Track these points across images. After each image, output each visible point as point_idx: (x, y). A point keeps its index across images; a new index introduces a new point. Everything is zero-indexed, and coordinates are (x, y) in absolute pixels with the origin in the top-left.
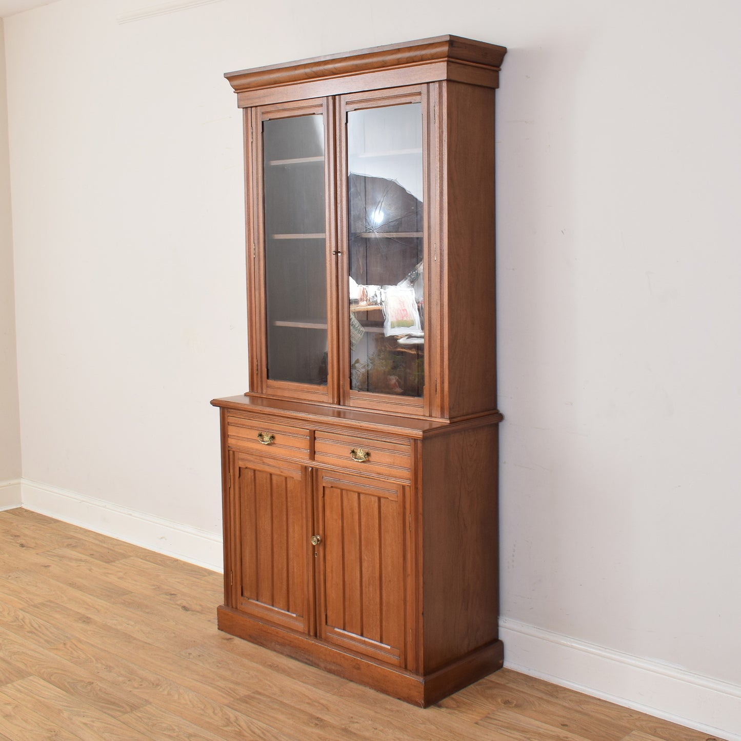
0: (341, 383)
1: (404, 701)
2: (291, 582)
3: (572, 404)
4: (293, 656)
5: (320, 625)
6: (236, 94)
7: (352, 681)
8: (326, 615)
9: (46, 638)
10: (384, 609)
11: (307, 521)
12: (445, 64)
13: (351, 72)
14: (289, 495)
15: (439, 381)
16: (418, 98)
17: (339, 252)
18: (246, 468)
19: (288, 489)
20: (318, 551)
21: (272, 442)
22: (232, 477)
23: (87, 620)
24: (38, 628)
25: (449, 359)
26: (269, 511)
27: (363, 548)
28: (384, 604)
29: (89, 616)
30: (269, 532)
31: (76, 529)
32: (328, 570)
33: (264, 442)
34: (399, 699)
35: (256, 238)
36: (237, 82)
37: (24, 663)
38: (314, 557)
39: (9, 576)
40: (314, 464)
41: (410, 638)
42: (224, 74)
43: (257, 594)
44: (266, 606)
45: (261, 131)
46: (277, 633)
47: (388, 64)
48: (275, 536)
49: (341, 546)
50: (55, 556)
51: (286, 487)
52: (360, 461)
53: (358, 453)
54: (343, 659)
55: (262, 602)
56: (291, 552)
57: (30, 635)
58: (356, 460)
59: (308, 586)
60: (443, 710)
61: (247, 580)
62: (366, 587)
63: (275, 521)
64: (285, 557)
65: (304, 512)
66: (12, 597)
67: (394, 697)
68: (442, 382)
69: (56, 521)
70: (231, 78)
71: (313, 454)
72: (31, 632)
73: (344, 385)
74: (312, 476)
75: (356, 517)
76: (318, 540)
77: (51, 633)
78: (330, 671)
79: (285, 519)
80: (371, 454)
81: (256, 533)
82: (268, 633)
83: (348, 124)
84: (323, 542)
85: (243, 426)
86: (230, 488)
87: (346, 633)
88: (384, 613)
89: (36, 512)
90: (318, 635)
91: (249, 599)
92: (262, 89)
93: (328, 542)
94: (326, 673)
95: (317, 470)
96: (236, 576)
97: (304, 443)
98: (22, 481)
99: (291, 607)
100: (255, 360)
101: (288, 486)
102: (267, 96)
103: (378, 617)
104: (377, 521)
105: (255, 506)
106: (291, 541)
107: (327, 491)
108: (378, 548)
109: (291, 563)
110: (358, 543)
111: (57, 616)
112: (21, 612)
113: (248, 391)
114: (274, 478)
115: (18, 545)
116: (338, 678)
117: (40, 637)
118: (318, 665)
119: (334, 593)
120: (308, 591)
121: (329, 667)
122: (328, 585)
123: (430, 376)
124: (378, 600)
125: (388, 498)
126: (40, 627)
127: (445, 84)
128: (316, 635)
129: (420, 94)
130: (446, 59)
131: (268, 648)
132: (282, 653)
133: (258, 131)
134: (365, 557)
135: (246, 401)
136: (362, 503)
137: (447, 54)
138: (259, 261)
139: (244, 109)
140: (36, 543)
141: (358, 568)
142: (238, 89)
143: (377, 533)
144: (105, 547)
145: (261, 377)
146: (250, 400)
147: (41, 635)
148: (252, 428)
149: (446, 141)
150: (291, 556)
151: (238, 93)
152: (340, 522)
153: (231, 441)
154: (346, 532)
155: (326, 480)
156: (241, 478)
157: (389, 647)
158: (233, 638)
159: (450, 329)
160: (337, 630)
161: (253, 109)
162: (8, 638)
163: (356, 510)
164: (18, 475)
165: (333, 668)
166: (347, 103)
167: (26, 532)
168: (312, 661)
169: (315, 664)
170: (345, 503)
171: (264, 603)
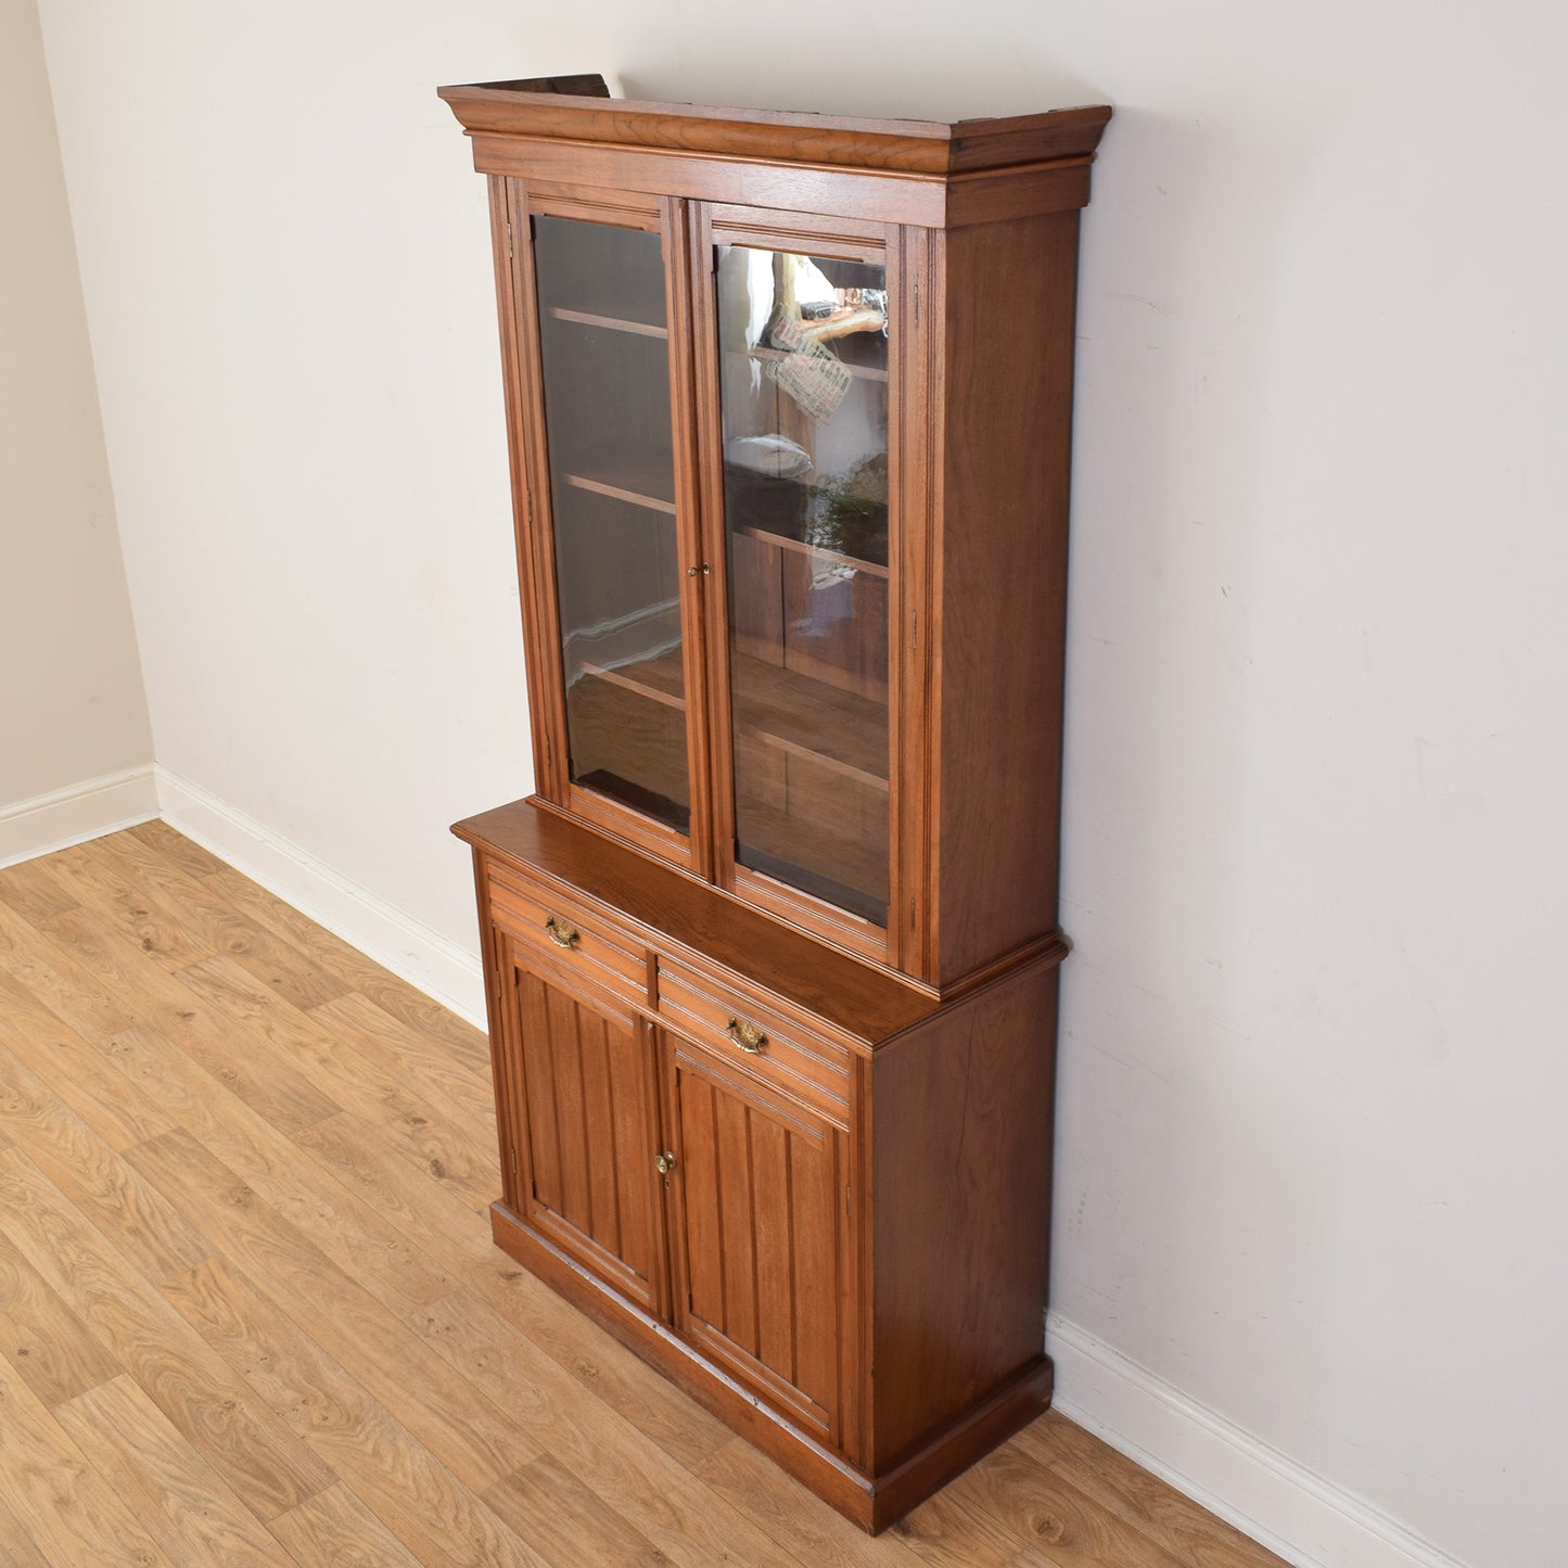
0: (717, 843)
1: (835, 1510)
2: (623, 1210)
3: (1220, 966)
5: (680, 1308)
6: (470, 139)
7: (739, 1435)
8: (690, 1296)
9: (162, 1253)
10: (799, 1330)
11: (648, 1116)
12: (942, 189)
14: (613, 1055)
15: (919, 906)
16: (878, 254)
17: (706, 567)
18: (529, 973)
19: (611, 1043)
20: (671, 1179)
21: (574, 943)
22: (502, 979)
23: (243, 1197)
24: (148, 1218)
25: (942, 869)
26: (576, 1067)
27: (757, 1208)
28: (799, 1324)
29: (251, 1183)
30: (579, 1107)
31: (259, 891)
32: (692, 1220)
33: (558, 940)
34: (826, 1502)
35: (532, 479)
36: (467, 114)
37: (110, 1329)
38: (664, 1189)
39: (114, 1045)
40: (657, 1018)
41: (848, 1405)
42: (438, 88)
43: (562, 1205)
44: (578, 1232)
45: (530, 238)
47: (805, 157)
48: (590, 1121)
49: (715, 1187)
50: (206, 981)
51: (607, 1039)
52: (747, 1048)
53: (744, 1031)
54: (721, 1390)
55: (570, 1222)
56: (620, 1158)
58: (739, 1045)
59: (654, 1233)
60: (912, 1543)
61: (541, 1174)
62: (765, 1279)
63: (589, 1092)
64: (611, 1163)
65: (642, 1098)
66: (110, 1116)
67: (817, 1494)
68: (927, 912)
69: (222, 866)
70: (453, 98)
71: (654, 999)
72: (134, 1231)
73: (722, 850)
74: (656, 1041)
75: (744, 1146)
76: (670, 1164)
77: (172, 1234)
78: (698, 1401)
79: (607, 1095)
80: (770, 1042)
81: (554, 1095)
82: (583, 1287)
83: (719, 274)
84: (680, 1166)
85: (517, 892)
86: (500, 999)
87: (729, 1341)
88: (799, 1337)
89: (186, 835)
90: (676, 1325)
91: (547, 1208)
92: (524, 141)
93: (690, 1167)
94: (691, 1401)
95: (664, 1032)
96: (521, 1158)
97: (637, 971)
98: (156, 768)
99: (624, 1253)
100: (544, 737)
101: (610, 1037)
102: (538, 160)
103: (789, 1339)
104: (785, 1171)
105: (550, 1047)
106: (620, 1139)
107: (684, 1080)
108: (786, 1219)
109: (620, 1178)
110: (748, 1195)
111: (190, 1180)
112: (124, 1163)
113: (534, 792)
114: (582, 1012)
115: (141, 944)
117: (150, 1248)
118: (676, 1381)
119: (704, 1265)
120: (655, 1242)
121: (697, 1391)
122: (693, 1246)
123: (900, 889)
124: (787, 1309)
125: (804, 1139)
126: (152, 1214)
127: (941, 237)
128: (672, 1326)
129: (882, 244)
130: (944, 179)
131: (585, 1315)
132: (610, 1333)
133: (523, 233)
134: (760, 1224)
136: (753, 1126)
137: (945, 169)
138: (540, 533)
139: (490, 177)
140: (176, 939)
141: (748, 1239)
142: (473, 129)
144: (304, 958)
145: (558, 772)
147: (152, 1240)
148: (533, 901)
149: (943, 378)
150: (622, 1165)
151: (473, 137)
153: (497, 913)
154: (723, 1167)
155: (682, 1057)
156: (520, 985)
157: (810, 1400)
158: (520, 1275)
160: (710, 1327)
161: (509, 181)
163: (743, 1134)
164: (147, 756)
166: (715, 224)
167: (162, 901)
170: (721, 1113)
171: (577, 1227)
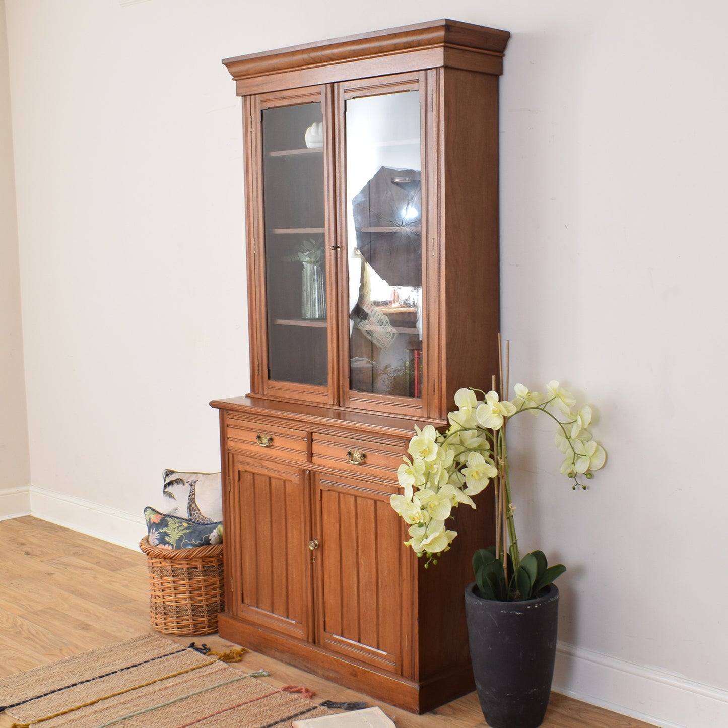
0: (341, 383)
1: (399, 708)
2: (290, 588)
4: (292, 663)
5: (319, 631)
6: (235, 81)
7: (349, 688)
8: (325, 622)
9: (43, 644)
10: (381, 614)
11: (305, 524)
12: (442, 49)
13: (349, 58)
14: (287, 499)
15: (437, 381)
16: (415, 86)
17: (338, 247)
18: (246, 471)
19: (287, 493)
20: (316, 556)
21: (271, 444)
22: (232, 480)
23: (86, 627)
24: (35, 634)
25: (447, 359)
26: (268, 515)
27: (360, 553)
28: (381, 610)
29: (89, 623)
30: (269, 538)
32: (326, 575)
33: (262, 444)
34: (395, 705)
35: (256, 233)
36: (235, 69)
37: (18, 668)
38: (312, 562)
39: (11, 584)
40: (311, 467)
41: (405, 644)
42: (223, 60)
43: (258, 600)
44: (266, 612)
45: (261, 120)
46: (276, 640)
47: (385, 51)
48: (275, 541)
49: (338, 551)
50: (60, 564)
51: (285, 491)
52: (356, 463)
53: (354, 455)
54: (340, 666)
55: (262, 609)
56: (290, 557)
57: (26, 641)
58: (352, 462)
59: (306, 593)
60: (438, 716)
61: (247, 587)
62: (363, 592)
63: (274, 526)
64: (284, 563)
65: (302, 516)
66: (12, 605)
67: (389, 703)
68: (440, 382)
70: (229, 64)
71: (310, 455)
72: (28, 638)
73: (343, 386)
74: (310, 478)
75: (353, 520)
76: (316, 545)
77: (49, 639)
78: (328, 678)
79: (284, 523)
80: (368, 456)
81: (256, 538)
82: (267, 640)
83: (347, 113)
84: (321, 547)
85: (242, 428)
86: (230, 492)
87: (344, 639)
88: (380, 619)
89: (45, 520)
90: (317, 641)
91: (249, 606)
92: (261, 76)
93: (326, 547)
94: (324, 680)
95: (314, 473)
96: (236, 582)
97: (302, 446)
98: (31, 488)
99: (290, 613)
100: (256, 360)
101: (287, 490)
102: (266, 83)
103: (375, 623)
104: (374, 525)
105: (255, 510)
106: (290, 546)
107: (325, 495)
108: (374, 553)
109: (290, 568)
110: (355, 548)
111: (57, 623)
112: (20, 618)
113: (250, 392)
114: (273, 481)
115: (23, 553)
116: (335, 685)
117: (37, 643)
118: (316, 672)
119: (332, 600)
120: (307, 597)
121: (327, 674)
122: (326, 591)
123: (428, 376)
124: (374, 605)
125: (384, 501)
126: (37, 633)
127: (442, 71)
128: (314, 642)
129: (417, 81)
130: (443, 44)
131: (268, 656)
132: (281, 661)
133: (258, 120)
134: (362, 562)
135: (248, 402)
136: (358, 506)
137: (443, 40)
138: (259, 257)
139: (244, 97)
140: (42, 552)
141: (355, 573)
142: (237, 77)
143: (373, 537)
144: (113, 556)
145: (263, 378)
146: (251, 401)
147: (38, 641)
148: (250, 430)
149: (444, 130)
150: (290, 561)
151: (236, 80)
152: (338, 526)
153: (231, 444)
154: (343, 538)
155: (323, 484)
156: (240, 482)
157: (385, 654)
158: (233, 646)
159: (448, 327)
160: (335, 636)
161: (252, 97)
162: (5, 643)
163: (353, 514)
164: (27, 482)
165: (331, 675)
166: (346, 91)
167: (33, 540)
168: (310, 669)
169: (314, 671)
170: (342, 507)
171: (265, 610)
